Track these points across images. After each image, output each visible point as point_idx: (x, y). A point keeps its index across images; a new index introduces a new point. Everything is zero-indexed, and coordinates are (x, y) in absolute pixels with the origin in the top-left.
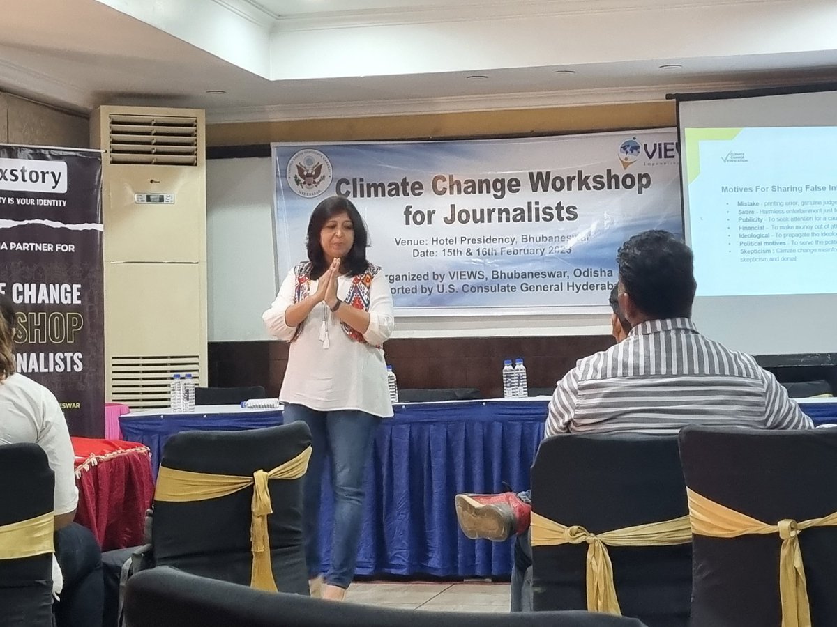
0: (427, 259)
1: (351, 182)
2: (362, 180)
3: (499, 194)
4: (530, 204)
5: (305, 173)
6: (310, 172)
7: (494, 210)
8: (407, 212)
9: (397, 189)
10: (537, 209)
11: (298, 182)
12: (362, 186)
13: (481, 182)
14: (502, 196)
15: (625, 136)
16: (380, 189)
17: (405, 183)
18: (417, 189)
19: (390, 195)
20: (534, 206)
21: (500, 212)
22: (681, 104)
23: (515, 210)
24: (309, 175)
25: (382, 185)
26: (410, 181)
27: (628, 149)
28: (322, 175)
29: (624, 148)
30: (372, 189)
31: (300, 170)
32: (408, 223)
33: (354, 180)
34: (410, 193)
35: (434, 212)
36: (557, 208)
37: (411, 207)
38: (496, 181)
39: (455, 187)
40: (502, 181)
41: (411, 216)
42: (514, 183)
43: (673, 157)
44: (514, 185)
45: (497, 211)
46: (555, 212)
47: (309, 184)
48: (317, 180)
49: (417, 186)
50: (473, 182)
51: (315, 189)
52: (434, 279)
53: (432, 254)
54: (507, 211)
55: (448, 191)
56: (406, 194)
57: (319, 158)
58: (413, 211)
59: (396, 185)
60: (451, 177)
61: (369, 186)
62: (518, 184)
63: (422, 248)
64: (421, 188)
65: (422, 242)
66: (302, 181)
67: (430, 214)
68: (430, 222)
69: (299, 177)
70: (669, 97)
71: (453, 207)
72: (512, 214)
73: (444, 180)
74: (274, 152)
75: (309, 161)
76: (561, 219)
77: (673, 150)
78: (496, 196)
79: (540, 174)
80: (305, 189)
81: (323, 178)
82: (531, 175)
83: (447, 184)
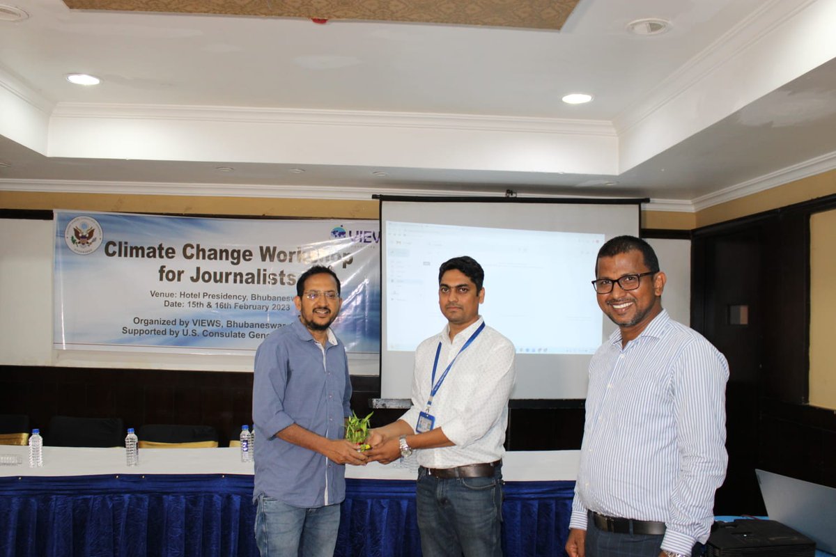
0: (176, 309)
1: (118, 244)
2: (126, 243)
3: (235, 261)
4: (259, 270)
5: (80, 235)
6: (84, 234)
7: (231, 273)
8: (162, 271)
9: (153, 252)
10: (265, 275)
11: (74, 242)
12: (126, 248)
13: (221, 251)
14: (238, 263)
15: (336, 224)
16: (140, 251)
17: (161, 248)
18: (170, 253)
19: (149, 256)
20: (262, 273)
21: (236, 275)
22: (384, 203)
23: (247, 274)
24: (84, 237)
25: (142, 248)
26: (165, 247)
27: (337, 234)
28: (94, 237)
29: (334, 233)
30: (134, 251)
31: (77, 232)
32: (161, 279)
33: (120, 243)
34: (165, 257)
35: (183, 272)
36: (280, 275)
37: (164, 267)
38: (234, 251)
39: (201, 253)
40: (239, 252)
41: (164, 274)
42: (247, 253)
43: (370, 242)
44: (247, 255)
45: (233, 274)
46: (278, 278)
47: (83, 244)
48: (90, 241)
49: (170, 251)
50: (215, 251)
51: (87, 248)
52: (180, 324)
53: (179, 305)
54: (241, 274)
55: (195, 257)
56: (161, 257)
57: (93, 224)
58: (166, 270)
59: (154, 249)
60: (198, 246)
61: (132, 248)
62: (251, 254)
63: (171, 300)
64: (174, 252)
65: (172, 295)
66: (78, 241)
67: (180, 273)
68: (179, 280)
69: (75, 238)
70: (374, 197)
71: (198, 269)
72: (245, 277)
73: (192, 247)
74: (55, 215)
75: (84, 225)
76: (282, 283)
77: (370, 237)
78: (233, 263)
79: (268, 249)
80: (79, 247)
81: (94, 240)
82: (261, 248)
83: (194, 251)
